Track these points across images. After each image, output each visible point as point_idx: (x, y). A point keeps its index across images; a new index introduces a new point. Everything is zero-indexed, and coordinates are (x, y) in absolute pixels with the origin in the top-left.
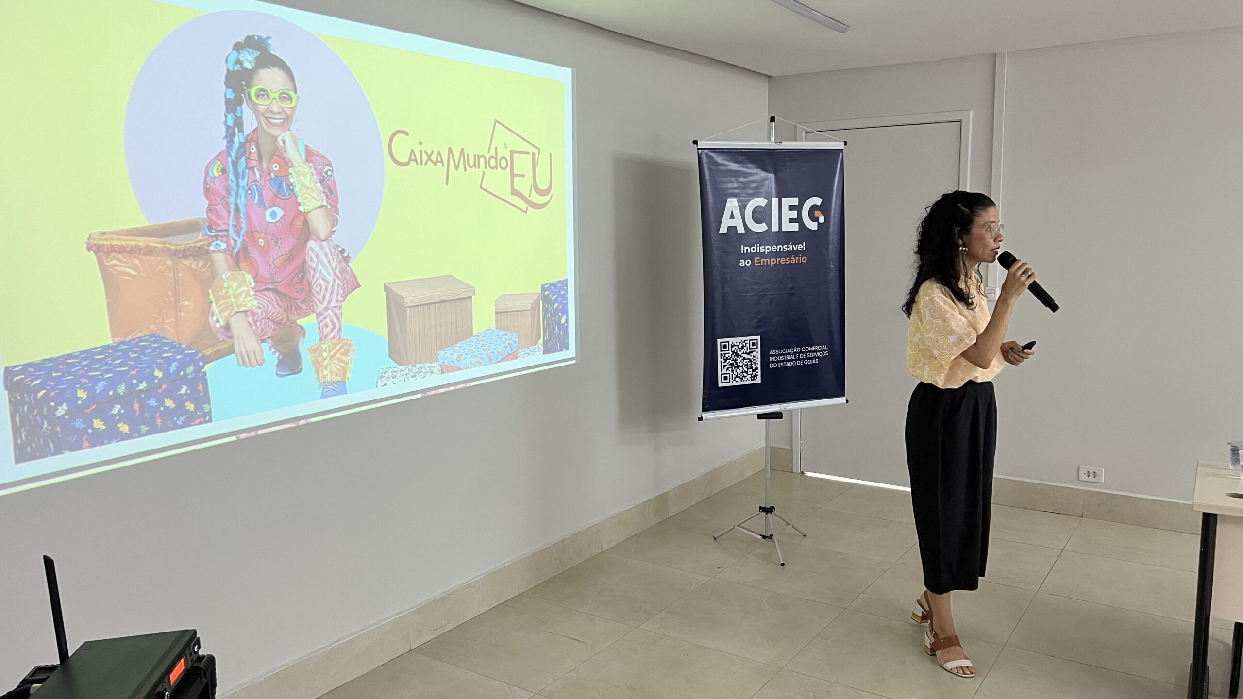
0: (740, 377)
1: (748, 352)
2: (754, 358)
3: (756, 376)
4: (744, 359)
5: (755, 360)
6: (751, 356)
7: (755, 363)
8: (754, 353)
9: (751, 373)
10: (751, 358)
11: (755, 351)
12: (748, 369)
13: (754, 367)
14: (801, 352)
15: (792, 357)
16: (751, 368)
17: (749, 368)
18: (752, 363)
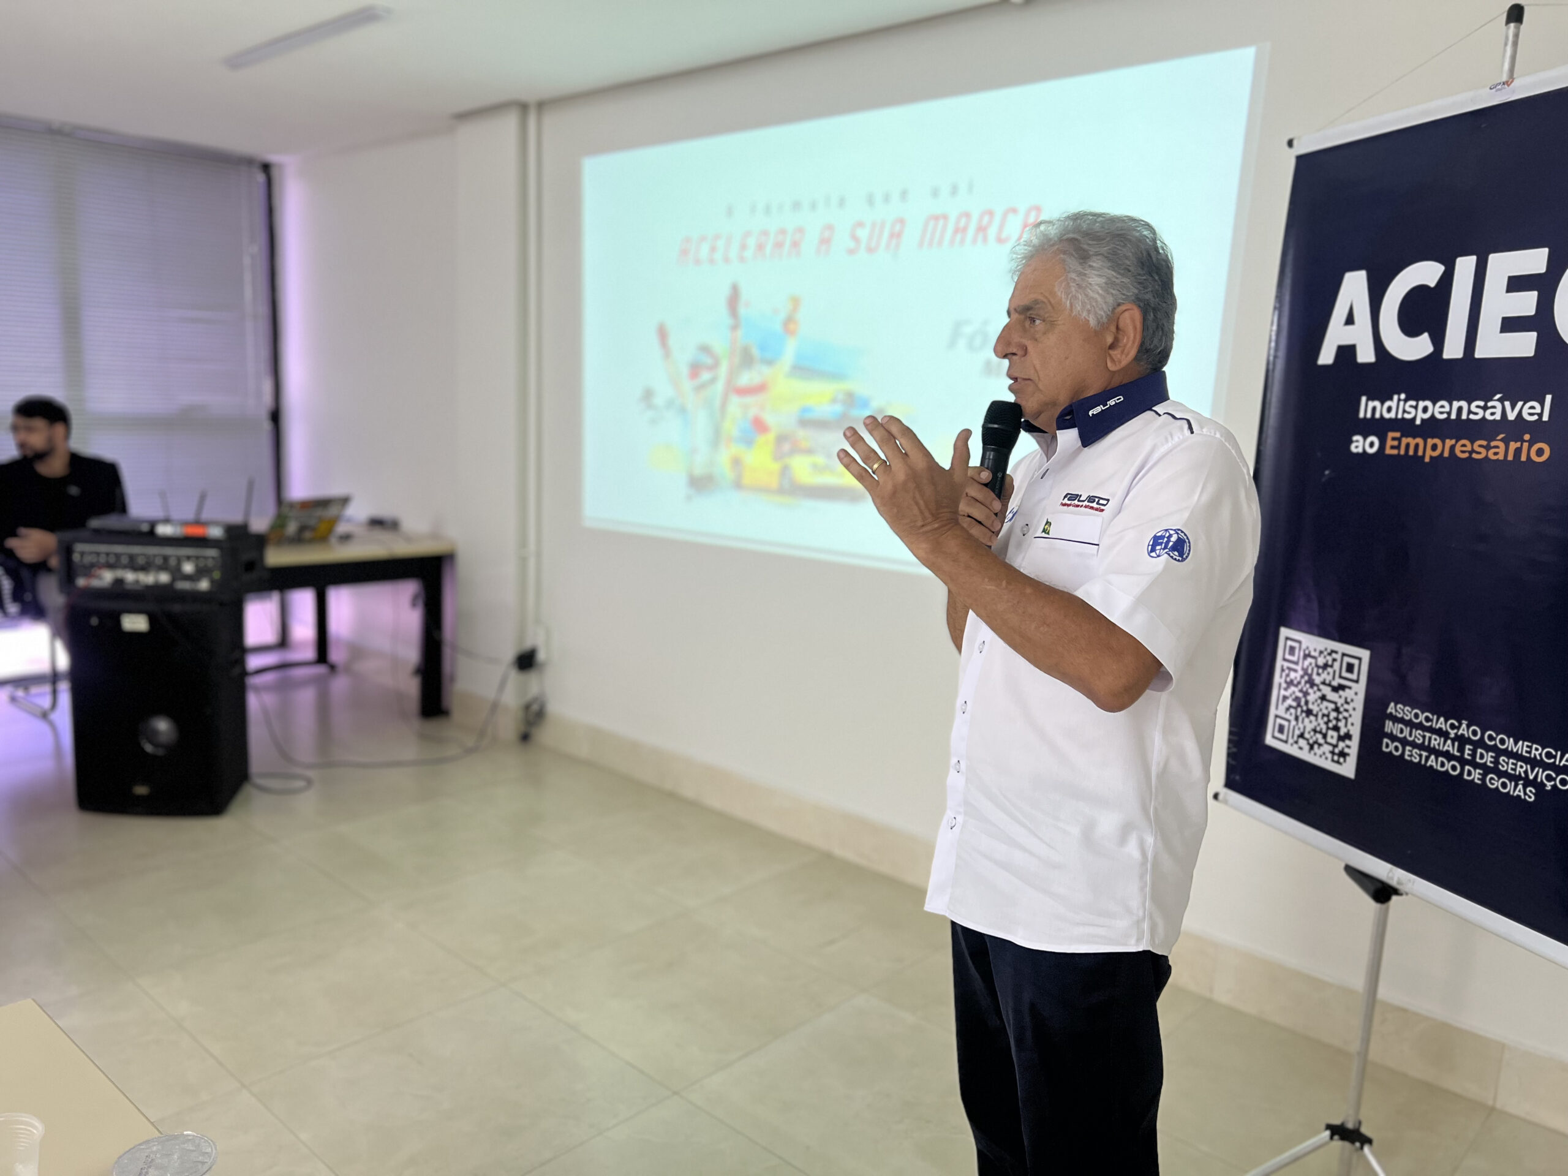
0: (1307, 740)
1: (1335, 683)
2: (1346, 706)
3: (1343, 754)
4: (1323, 698)
5: (1346, 710)
6: (1340, 697)
7: (1346, 718)
8: (1347, 690)
9: (1334, 741)
10: (1340, 702)
11: (1350, 688)
12: (1328, 728)
13: (1343, 731)
14: (1480, 743)
15: (1448, 746)
16: (1336, 728)
17: (1331, 725)
18: (1341, 717)
